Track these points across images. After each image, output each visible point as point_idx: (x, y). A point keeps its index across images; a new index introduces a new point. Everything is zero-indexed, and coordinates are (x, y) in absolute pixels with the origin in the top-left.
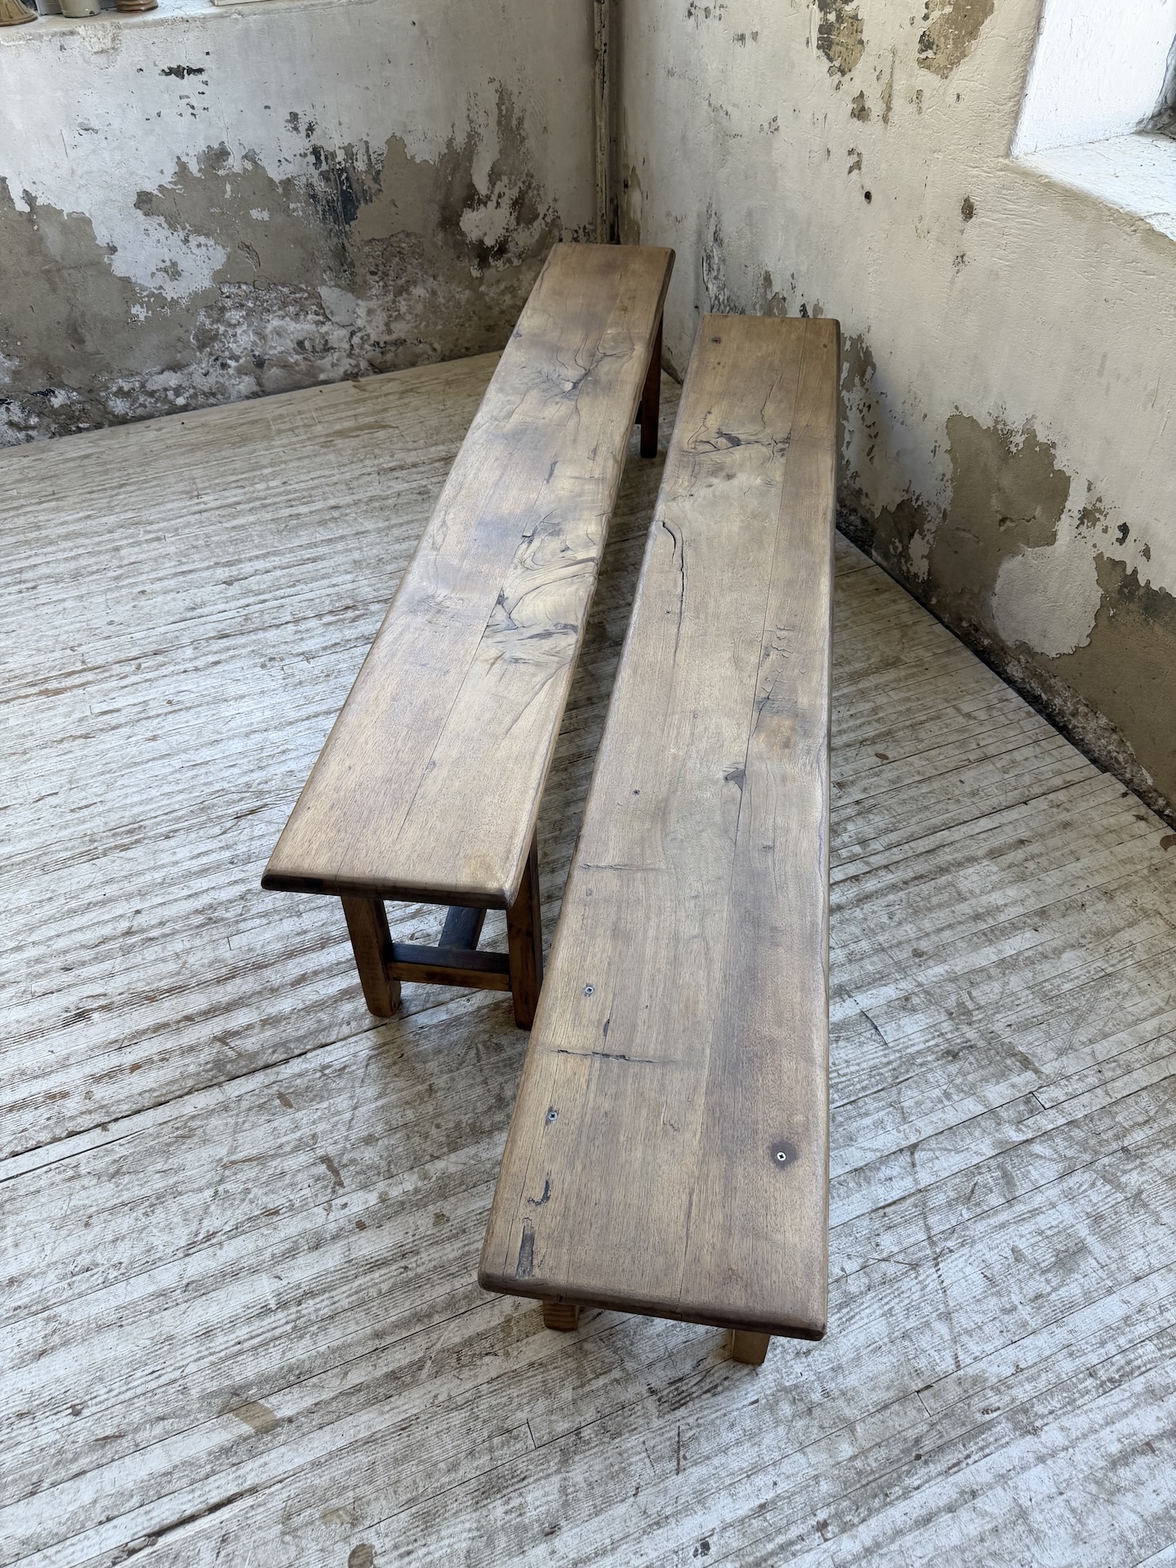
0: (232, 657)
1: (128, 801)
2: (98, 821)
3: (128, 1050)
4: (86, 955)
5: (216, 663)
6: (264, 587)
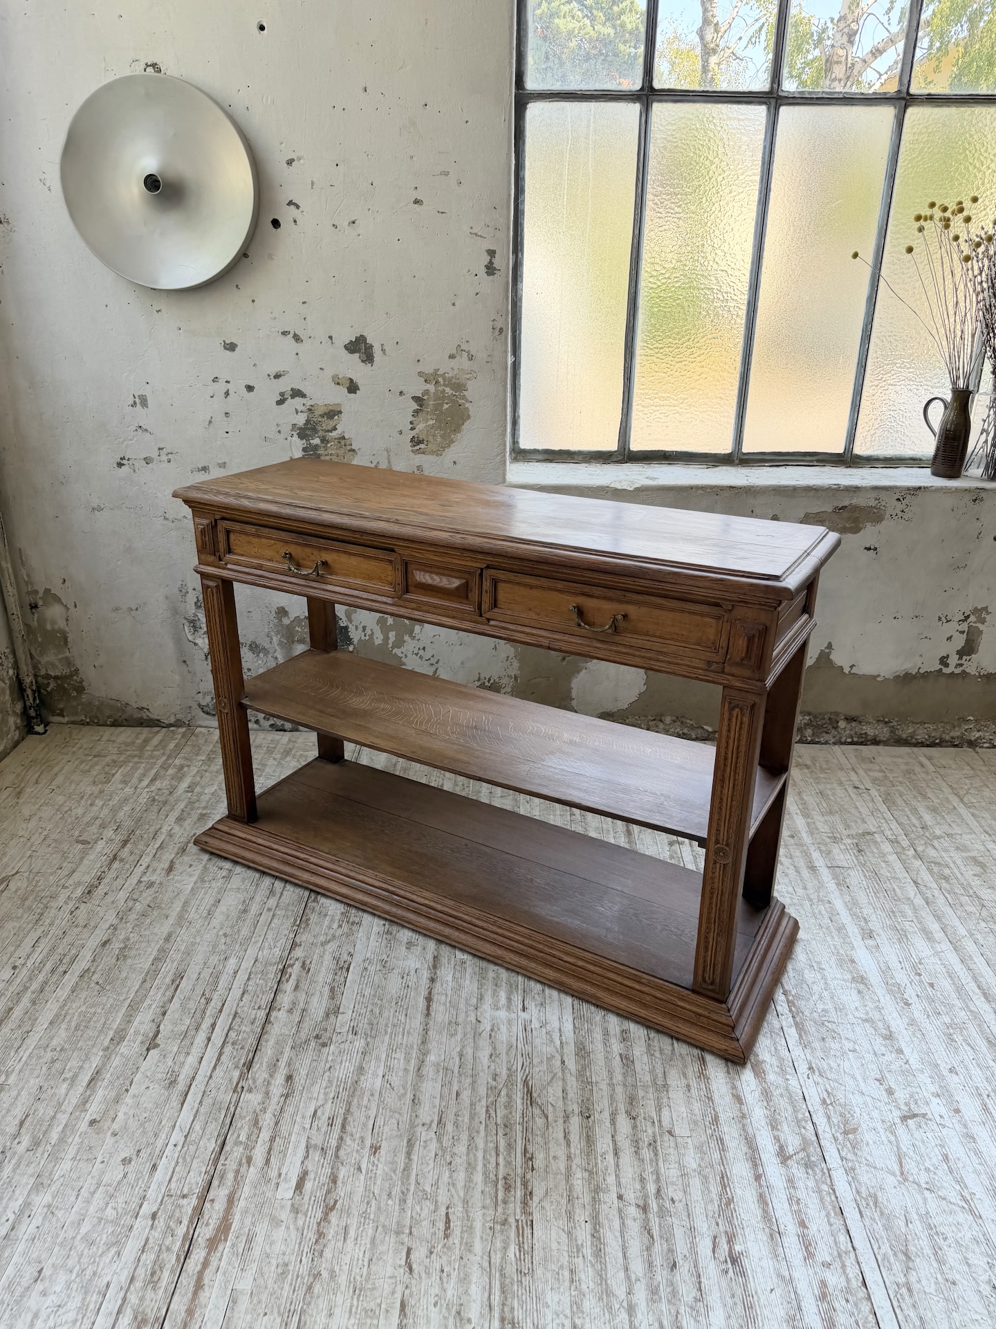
0: (289, 1064)
1: (461, 1184)
2: (477, 1215)
3: (782, 1227)
4: (658, 1248)
5: (289, 1078)
6: (188, 1022)
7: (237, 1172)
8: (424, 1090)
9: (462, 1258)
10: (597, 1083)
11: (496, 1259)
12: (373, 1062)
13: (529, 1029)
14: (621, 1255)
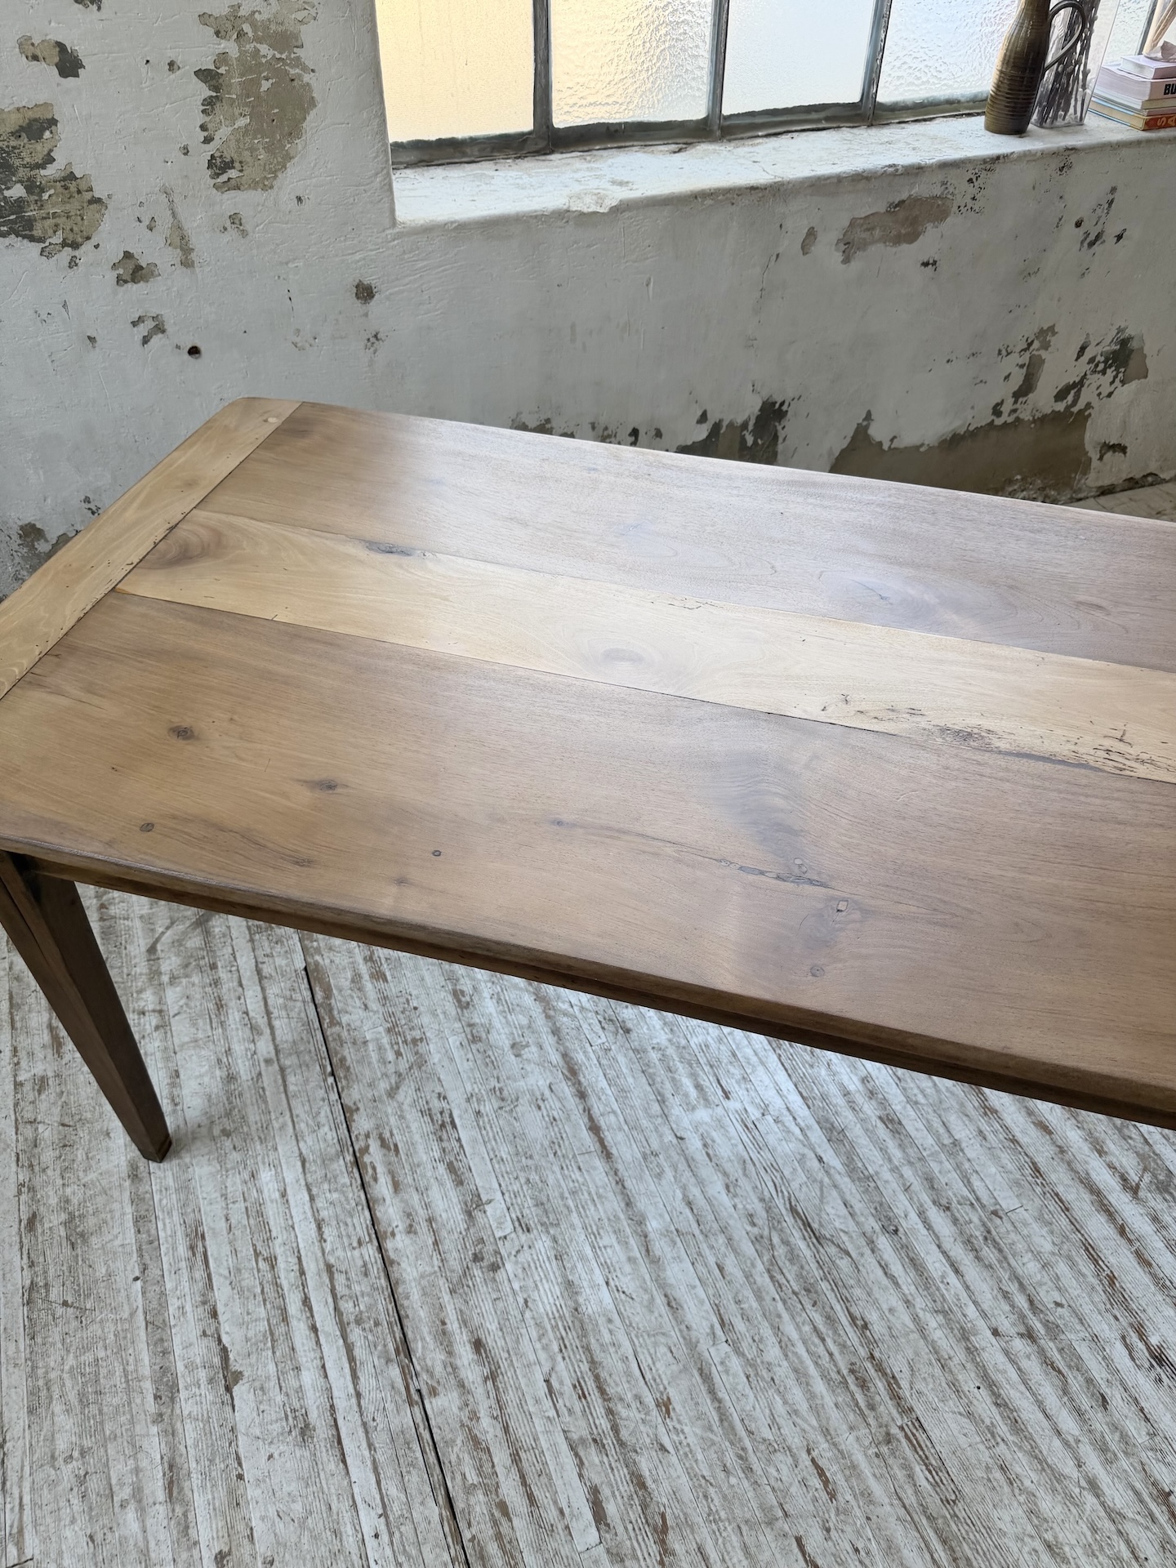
0: (464, 1323)
1: (803, 1407)
2: (848, 1441)
5: (478, 1345)
6: (262, 1312)
7: (499, 1536)
8: (672, 1281)
9: (868, 1519)
10: (877, 1173)
11: (910, 1499)
12: (579, 1266)
13: (751, 1125)
14: (1041, 1416)
